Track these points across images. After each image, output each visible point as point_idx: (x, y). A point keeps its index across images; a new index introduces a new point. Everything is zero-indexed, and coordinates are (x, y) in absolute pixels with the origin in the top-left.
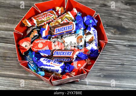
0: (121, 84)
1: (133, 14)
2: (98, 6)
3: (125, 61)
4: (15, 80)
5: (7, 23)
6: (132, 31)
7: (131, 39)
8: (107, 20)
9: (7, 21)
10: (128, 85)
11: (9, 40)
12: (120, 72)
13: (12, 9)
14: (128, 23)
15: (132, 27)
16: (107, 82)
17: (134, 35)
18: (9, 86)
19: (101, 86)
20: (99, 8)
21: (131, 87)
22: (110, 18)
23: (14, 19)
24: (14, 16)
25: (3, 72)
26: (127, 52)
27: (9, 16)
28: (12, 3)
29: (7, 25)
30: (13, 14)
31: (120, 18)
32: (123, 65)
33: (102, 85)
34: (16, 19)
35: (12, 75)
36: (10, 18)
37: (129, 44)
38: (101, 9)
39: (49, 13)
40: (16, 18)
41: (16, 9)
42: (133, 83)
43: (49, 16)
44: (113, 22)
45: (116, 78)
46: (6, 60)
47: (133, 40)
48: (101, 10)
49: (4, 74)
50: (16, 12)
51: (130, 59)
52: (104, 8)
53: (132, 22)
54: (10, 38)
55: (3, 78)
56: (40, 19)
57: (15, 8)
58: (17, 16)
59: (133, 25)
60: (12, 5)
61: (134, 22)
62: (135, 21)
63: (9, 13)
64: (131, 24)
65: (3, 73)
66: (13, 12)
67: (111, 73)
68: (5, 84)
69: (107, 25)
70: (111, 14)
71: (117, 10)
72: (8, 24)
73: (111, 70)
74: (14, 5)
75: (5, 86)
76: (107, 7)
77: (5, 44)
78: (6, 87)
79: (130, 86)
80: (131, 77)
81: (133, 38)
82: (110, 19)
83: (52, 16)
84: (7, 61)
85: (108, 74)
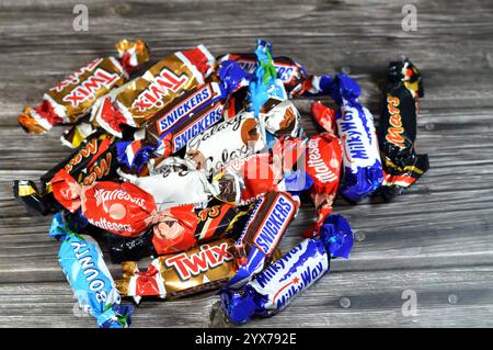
0: (431, 255)
1: (433, 21)
2: (311, 8)
3: (431, 180)
4: (61, 288)
5: (4, 102)
6: (439, 77)
7: (439, 105)
8: (348, 53)
9: (5, 96)
10: (454, 257)
11: (20, 156)
12: (419, 218)
13: (17, 51)
14: (423, 51)
15: (436, 66)
16: (381, 257)
17: (448, 91)
18: (43, 313)
19: (363, 271)
20: (315, 13)
21: (466, 261)
22: (356, 42)
23: (27, 86)
24: (26, 73)
25: (16, 267)
26: (434, 148)
27: (8, 77)
28: (14, 32)
29: (6, 108)
30: (20, 67)
31: (390, 39)
32: (427, 191)
33: (366, 268)
34: (35, 85)
35: (47, 273)
36: (11, 84)
37: (435, 120)
38: (322, 18)
39: (99, 70)
40: (33, 82)
41: (29, 51)
42: (471, 249)
43: (104, 84)
44: (370, 55)
45: (409, 237)
46: (19, 225)
47: (445, 106)
48: (324, 21)
49: (20, 274)
50: (33, 60)
51: (448, 170)
52: (333, 13)
53: (433, 47)
54: (25, 149)
55: (20, 289)
56: (75, 98)
57: (25, 46)
58: (38, 73)
59: (440, 56)
60: (12, 39)
61: (442, 48)
62: (442, 44)
63: (9, 66)
64: (432, 55)
65: (16, 270)
66: (21, 63)
67: (390, 223)
68: (28, 307)
69: (350, 66)
70: (359, 31)
71: (378, 16)
72: (9, 105)
73: (388, 216)
74: (20, 39)
75: (29, 314)
76: (343, 9)
77: (9, 172)
78: (32, 319)
79: (458, 258)
80: (459, 228)
81: (445, 102)
82: (357, 45)
83: (111, 80)
84: (22, 230)
85: (378, 229)
